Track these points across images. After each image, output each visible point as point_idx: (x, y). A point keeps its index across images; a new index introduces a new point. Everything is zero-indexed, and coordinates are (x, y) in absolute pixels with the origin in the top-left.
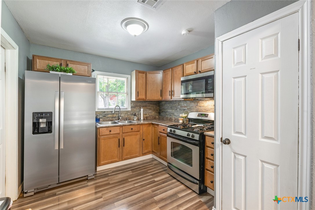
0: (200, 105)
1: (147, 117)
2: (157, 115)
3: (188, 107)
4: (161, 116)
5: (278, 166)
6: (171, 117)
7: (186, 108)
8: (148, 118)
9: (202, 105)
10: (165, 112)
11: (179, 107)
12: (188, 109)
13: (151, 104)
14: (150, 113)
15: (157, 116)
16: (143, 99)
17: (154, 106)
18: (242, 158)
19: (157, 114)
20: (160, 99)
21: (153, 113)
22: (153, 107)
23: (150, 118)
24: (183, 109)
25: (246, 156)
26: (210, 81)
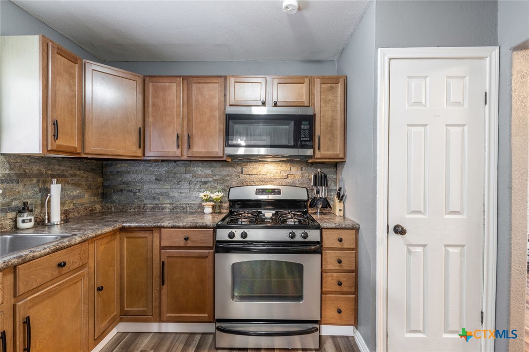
0: (250, 173)
1: (67, 210)
2: (98, 203)
3: (218, 177)
4: (114, 202)
5: (463, 246)
6: (157, 202)
7: (211, 179)
8: (71, 216)
9: (255, 171)
10: (131, 191)
11: (188, 176)
12: (215, 180)
13: (79, 169)
14: (78, 197)
15: (98, 206)
16: (73, 151)
17: (88, 174)
18: (420, 250)
19: (95, 199)
20: (135, 154)
21: (86, 198)
22: (87, 177)
23: (76, 214)
24: (201, 182)
25: (426, 245)
26: (305, 126)
